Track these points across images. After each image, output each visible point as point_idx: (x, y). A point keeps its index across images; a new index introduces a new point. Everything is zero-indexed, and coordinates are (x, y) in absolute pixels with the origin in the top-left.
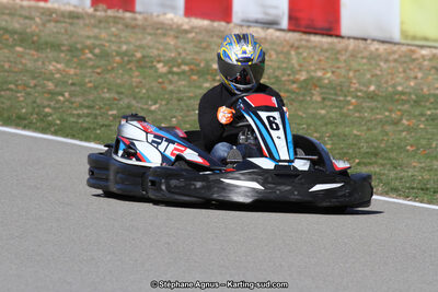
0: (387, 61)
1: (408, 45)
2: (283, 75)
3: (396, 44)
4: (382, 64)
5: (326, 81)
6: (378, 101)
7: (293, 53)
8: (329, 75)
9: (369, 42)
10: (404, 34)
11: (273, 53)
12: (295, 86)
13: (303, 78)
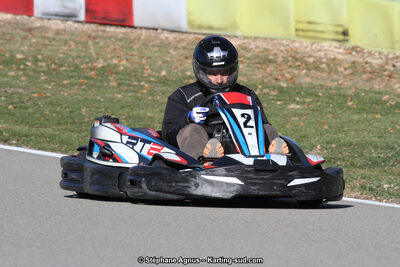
0: (176, 48)
1: (195, 33)
2: (82, 64)
3: (183, 32)
4: (171, 51)
5: (122, 68)
6: (169, 86)
7: (90, 43)
8: (124, 62)
9: (159, 31)
10: (191, 24)
11: (72, 43)
12: (93, 73)
13: (100, 66)
